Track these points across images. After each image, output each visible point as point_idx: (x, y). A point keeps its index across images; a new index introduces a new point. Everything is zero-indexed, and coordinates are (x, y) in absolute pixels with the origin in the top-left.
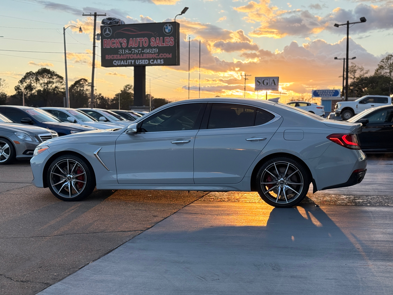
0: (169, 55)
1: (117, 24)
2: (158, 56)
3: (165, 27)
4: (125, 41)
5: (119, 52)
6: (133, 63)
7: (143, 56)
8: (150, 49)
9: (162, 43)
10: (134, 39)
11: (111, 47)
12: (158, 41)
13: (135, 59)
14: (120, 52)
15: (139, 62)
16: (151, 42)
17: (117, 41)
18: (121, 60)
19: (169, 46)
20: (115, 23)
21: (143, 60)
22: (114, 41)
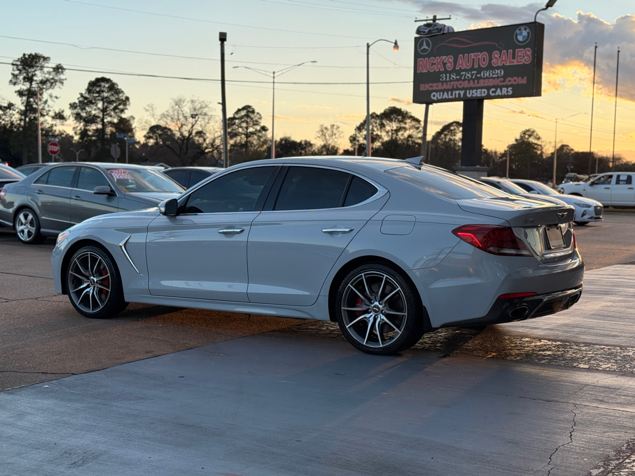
0: (523, 78)
1: (440, 32)
2: (504, 81)
3: (518, 31)
4: (452, 59)
5: (441, 78)
6: (462, 96)
7: (478, 83)
8: (491, 71)
9: (512, 60)
10: (465, 55)
11: (428, 71)
12: (504, 57)
13: (465, 89)
14: (443, 79)
15: (473, 94)
16: (492, 60)
17: (439, 61)
18: (443, 91)
19: (522, 63)
20: (436, 31)
21: (479, 90)
22: (434, 61)
